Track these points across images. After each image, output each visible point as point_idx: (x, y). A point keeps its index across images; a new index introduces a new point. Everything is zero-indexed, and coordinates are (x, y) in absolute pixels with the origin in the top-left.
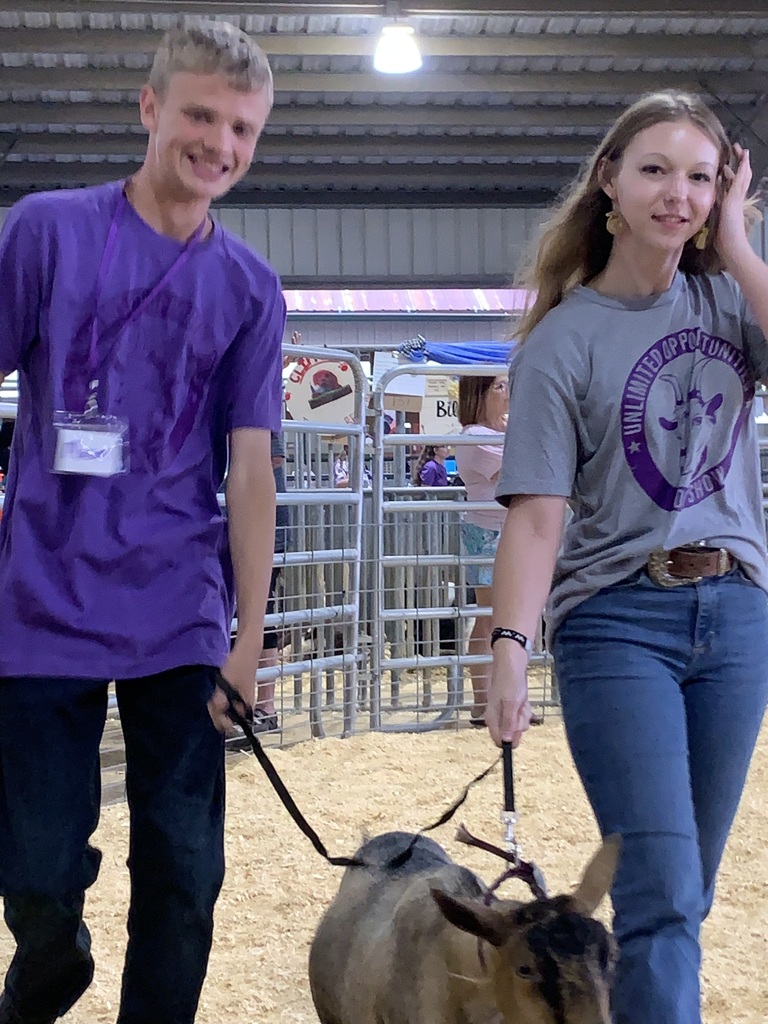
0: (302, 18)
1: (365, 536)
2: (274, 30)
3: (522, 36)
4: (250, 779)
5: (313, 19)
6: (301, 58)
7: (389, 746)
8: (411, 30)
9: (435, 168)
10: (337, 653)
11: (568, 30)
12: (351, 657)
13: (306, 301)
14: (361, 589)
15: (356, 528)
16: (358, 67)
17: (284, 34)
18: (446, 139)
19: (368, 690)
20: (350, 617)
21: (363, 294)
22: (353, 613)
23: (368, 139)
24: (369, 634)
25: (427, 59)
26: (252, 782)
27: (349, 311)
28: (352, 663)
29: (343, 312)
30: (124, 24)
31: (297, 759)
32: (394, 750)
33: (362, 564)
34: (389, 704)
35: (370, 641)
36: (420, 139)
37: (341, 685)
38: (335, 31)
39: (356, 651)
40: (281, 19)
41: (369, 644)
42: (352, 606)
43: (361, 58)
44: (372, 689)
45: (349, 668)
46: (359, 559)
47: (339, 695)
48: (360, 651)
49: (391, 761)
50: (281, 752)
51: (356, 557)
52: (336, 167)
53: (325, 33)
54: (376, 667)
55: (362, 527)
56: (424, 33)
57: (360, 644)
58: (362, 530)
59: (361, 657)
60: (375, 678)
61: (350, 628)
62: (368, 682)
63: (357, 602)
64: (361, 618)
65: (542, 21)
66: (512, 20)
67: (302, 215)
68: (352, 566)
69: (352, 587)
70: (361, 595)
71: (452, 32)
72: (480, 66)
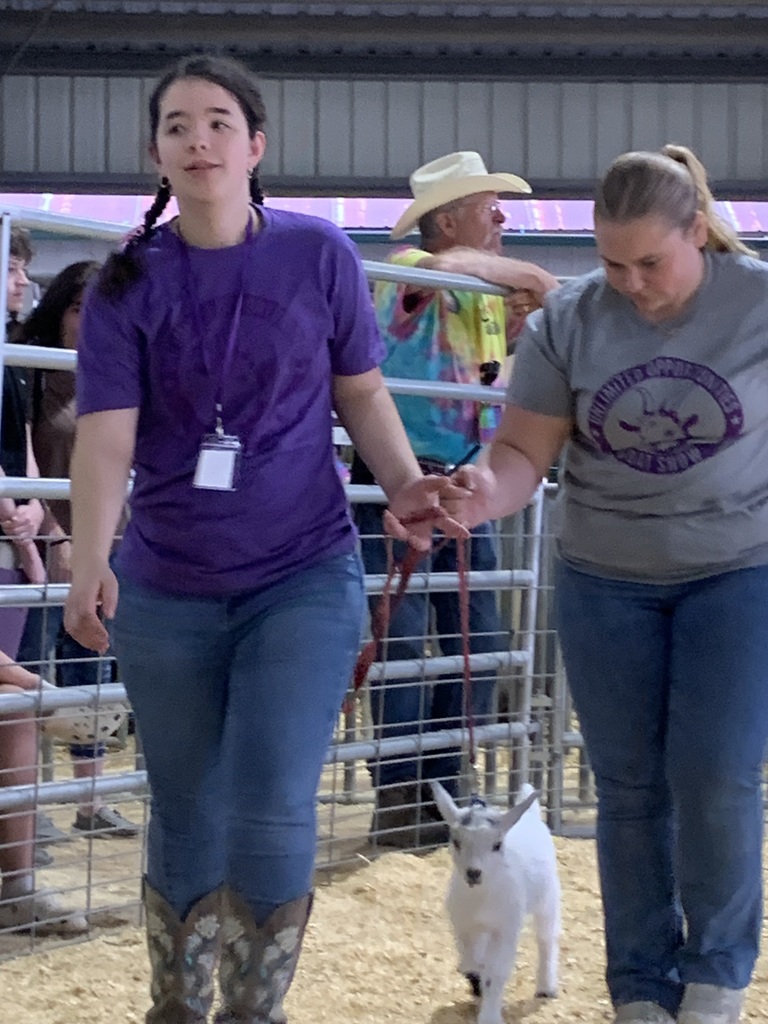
1: (546, 554)
4: (369, 895)
7: (572, 857)
10: (502, 720)
12: (520, 727)
14: (538, 627)
15: (532, 539)
19: (545, 777)
20: (519, 670)
22: (525, 662)
24: (548, 694)
26: (371, 901)
27: (536, 231)
28: (522, 735)
29: (527, 231)
31: (439, 869)
32: (580, 863)
33: (539, 592)
34: (574, 798)
35: (549, 704)
37: (505, 769)
39: (527, 719)
41: (547, 709)
42: (524, 652)
44: (550, 773)
45: (516, 742)
46: (535, 585)
47: (502, 782)
48: (533, 718)
49: (575, 879)
50: (417, 859)
51: (530, 581)
54: (557, 744)
55: (542, 540)
57: (534, 709)
58: (542, 545)
59: (534, 727)
60: (554, 759)
61: (519, 685)
62: (545, 763)
63: (531, 648)
64: (536, 670)
68: (525, 595)
69: (523, 625)
70: (537, 638)
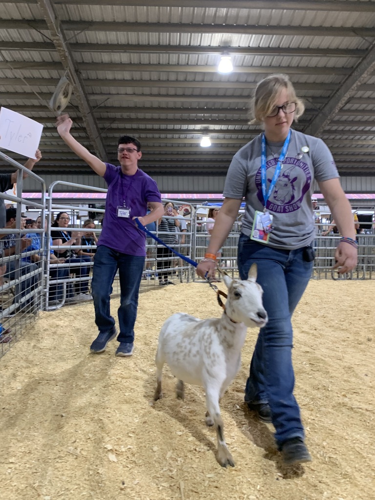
0: (186, 135)
2: (179, 138)
3: (233, 139)
5: (188, 135)
6: (185, 144)
8: (209, 137)
9: (214, 167)
11: (243, 137)
13: (186, 196)
16: (197, 145)
17: (182, 138)
18: (216, 161)
21: (198, 195)
23: (200, 161)
25: (212, 144)
30: (148, 137)
36: (211, 161)
38: (192, 138)
40: (175, 135)
43: (198, 144)
52: (193, 167)
53: (190, 138)
56: (212, 138)
65: (237, 136)
66: (230, 135)
67: (185, 178)
71: (218, 138)
72: (224, 145)
